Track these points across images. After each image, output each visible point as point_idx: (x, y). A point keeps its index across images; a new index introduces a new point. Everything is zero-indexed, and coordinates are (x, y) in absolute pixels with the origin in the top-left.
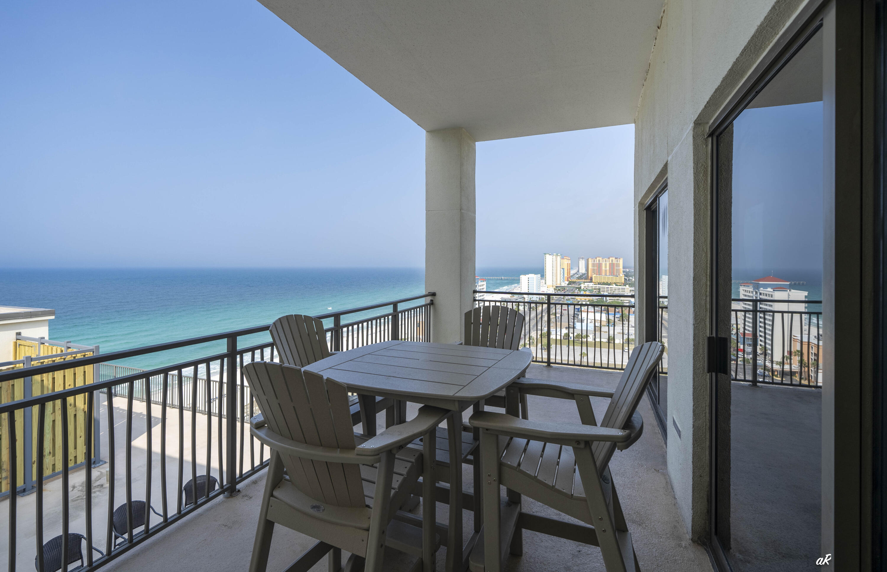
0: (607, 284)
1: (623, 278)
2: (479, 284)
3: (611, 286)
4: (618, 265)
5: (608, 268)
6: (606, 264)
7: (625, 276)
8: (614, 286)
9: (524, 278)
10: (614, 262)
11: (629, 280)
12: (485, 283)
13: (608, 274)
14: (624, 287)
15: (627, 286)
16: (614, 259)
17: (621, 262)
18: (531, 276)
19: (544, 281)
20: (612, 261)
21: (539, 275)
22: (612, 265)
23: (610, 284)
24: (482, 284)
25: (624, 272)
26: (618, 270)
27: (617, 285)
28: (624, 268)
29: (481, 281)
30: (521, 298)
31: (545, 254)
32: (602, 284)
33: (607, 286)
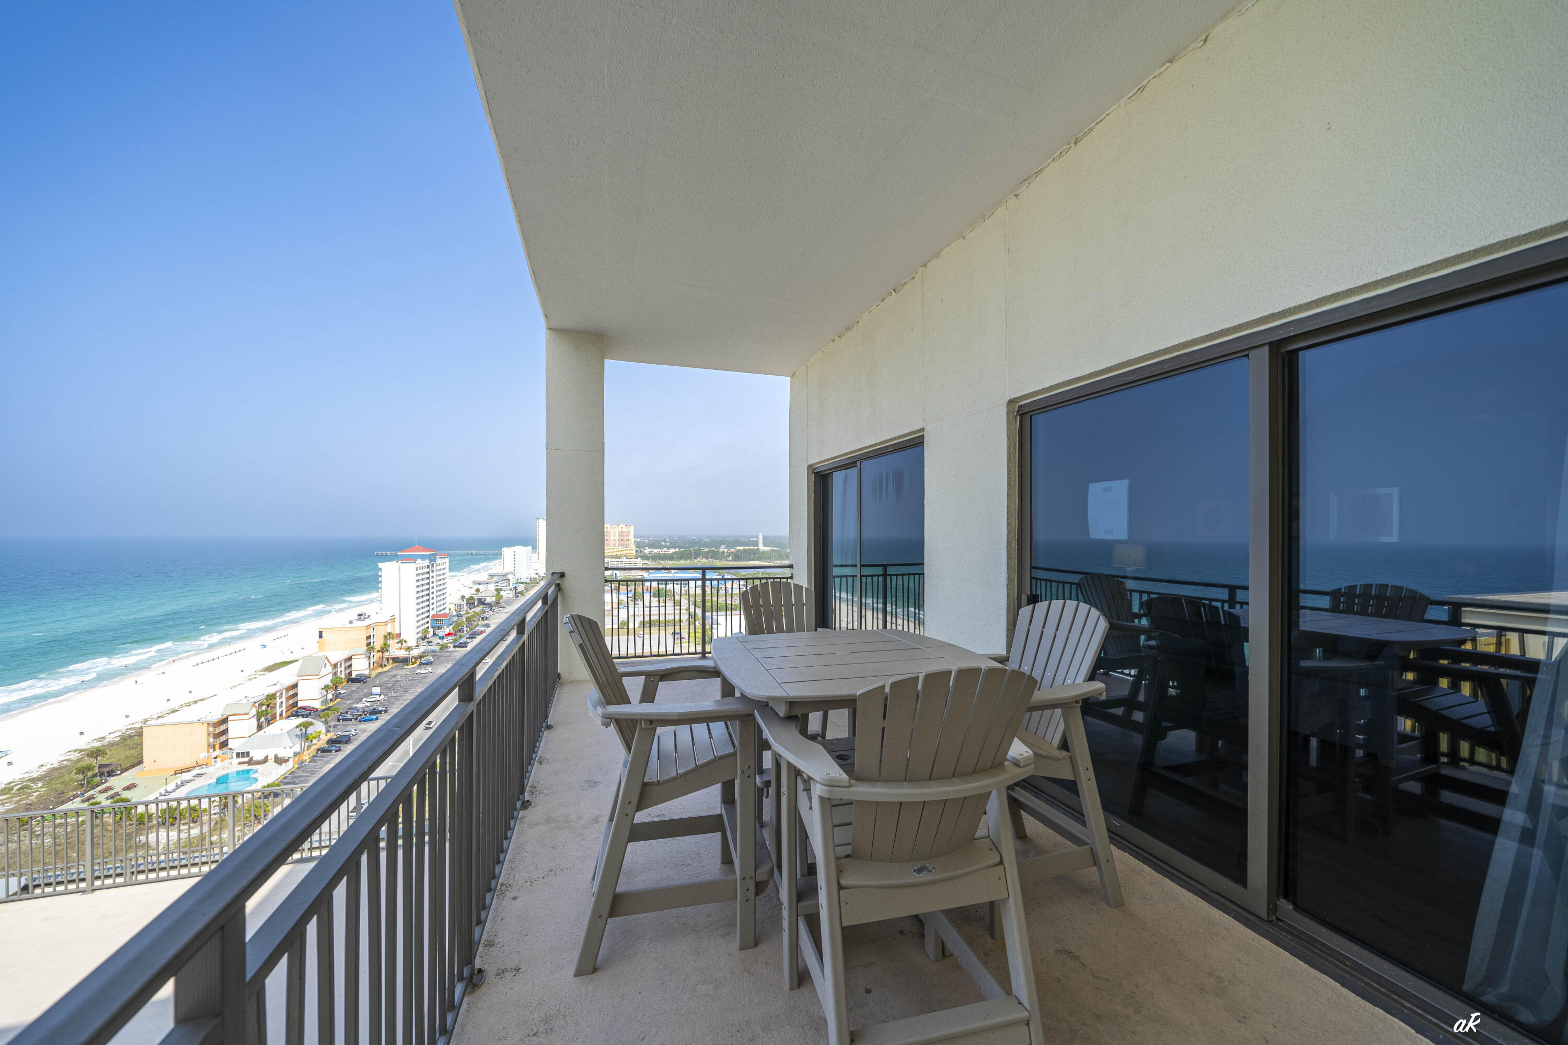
0: (617, 557)
1: (635, 549)
2: (437, 562)
3: (621, 560)
4: (628, 534)
5: (617, 538)
6: (614, 533)
7: (637, 547)
8: (624, 559)
9: (507, 552)
10: (624, 530)
11: (641, 551)
12: (447, 560)
13: (617, 545)
14: (636, 560)
15: (639, 559)
16: (624, 526)
17: (632, 529)
18: (519, 549)
19: (535, 555)
20: (622, 528)
21: (530, 548)
22: (622, 534)
23: (619, 557)
24: (442, 562)
25: (635, 542)
26: (628, 540)
27: (627, 558)
28: (635, 537)
29: (440, 558)
30: (504, 580)
31: (538, 518)
32: (611, 558)
33: (617, 560)
